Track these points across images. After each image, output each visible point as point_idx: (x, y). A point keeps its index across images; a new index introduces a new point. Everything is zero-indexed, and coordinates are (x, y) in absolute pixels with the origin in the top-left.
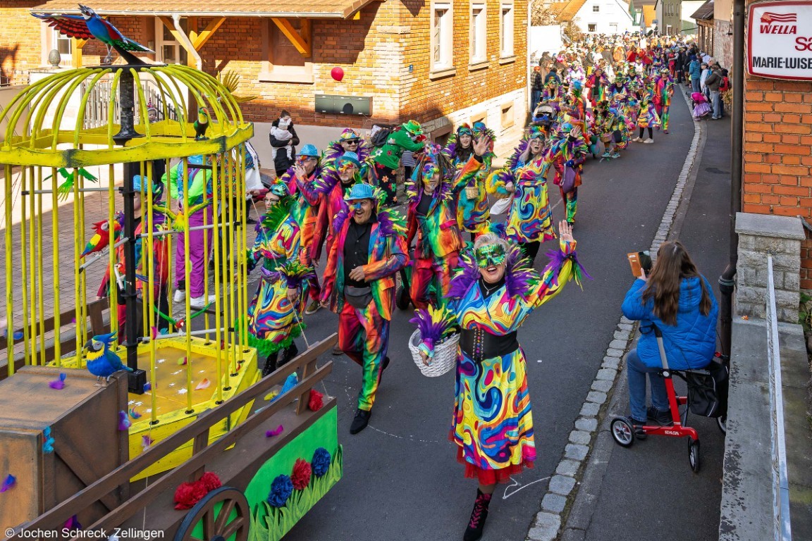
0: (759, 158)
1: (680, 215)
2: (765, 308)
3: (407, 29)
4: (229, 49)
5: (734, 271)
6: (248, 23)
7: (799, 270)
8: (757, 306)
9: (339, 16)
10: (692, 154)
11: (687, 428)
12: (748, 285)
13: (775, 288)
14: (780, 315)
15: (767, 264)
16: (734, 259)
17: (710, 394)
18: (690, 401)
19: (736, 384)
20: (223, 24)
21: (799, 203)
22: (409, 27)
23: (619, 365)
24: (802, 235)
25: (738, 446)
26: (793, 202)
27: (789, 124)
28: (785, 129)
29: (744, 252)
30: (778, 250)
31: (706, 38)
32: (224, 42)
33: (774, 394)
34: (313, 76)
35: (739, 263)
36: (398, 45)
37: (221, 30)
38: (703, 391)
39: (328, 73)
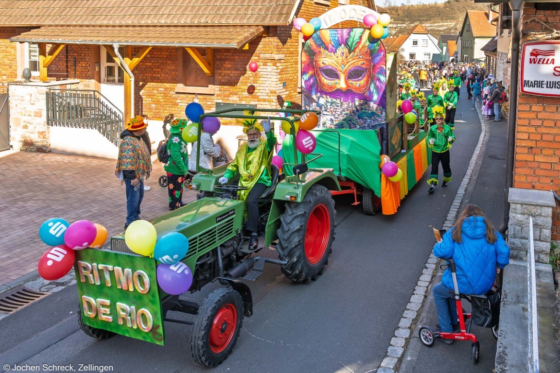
0: (526, 150)
1: (471, 189)
2: (527, 253)
3: (282, 56)
4: (154, 70)
5: (506, 228)
6: (168, 51)
7: (550, 227)
8: (521, 252)
9: (234, 46)
10: (479, 145)
11: (470, 334)
12: (515, 238)
13: (534, 240)
14: (537, 258)
15: (529, 223)
16: (507, 219)
17: (486, 312)
18: (474, 316)
19: (506, 306)
20: (150, 51)
21: (552, 181)
22: (284, 55)
23: (426, 292)
24: (554, 204)
25: (506, 348)
26: (548, 180)
27: (547, 127)
28: (544, 130)
29: (514, 215)
30: (537, 214)
31: (491, 65)
32: (151, 64)
33: (531, 312)
34: (214, 89)
35: (510, 222)
36: (275, 68)
37: (149, 56)
38: (482, 309)
39: (225, 87)
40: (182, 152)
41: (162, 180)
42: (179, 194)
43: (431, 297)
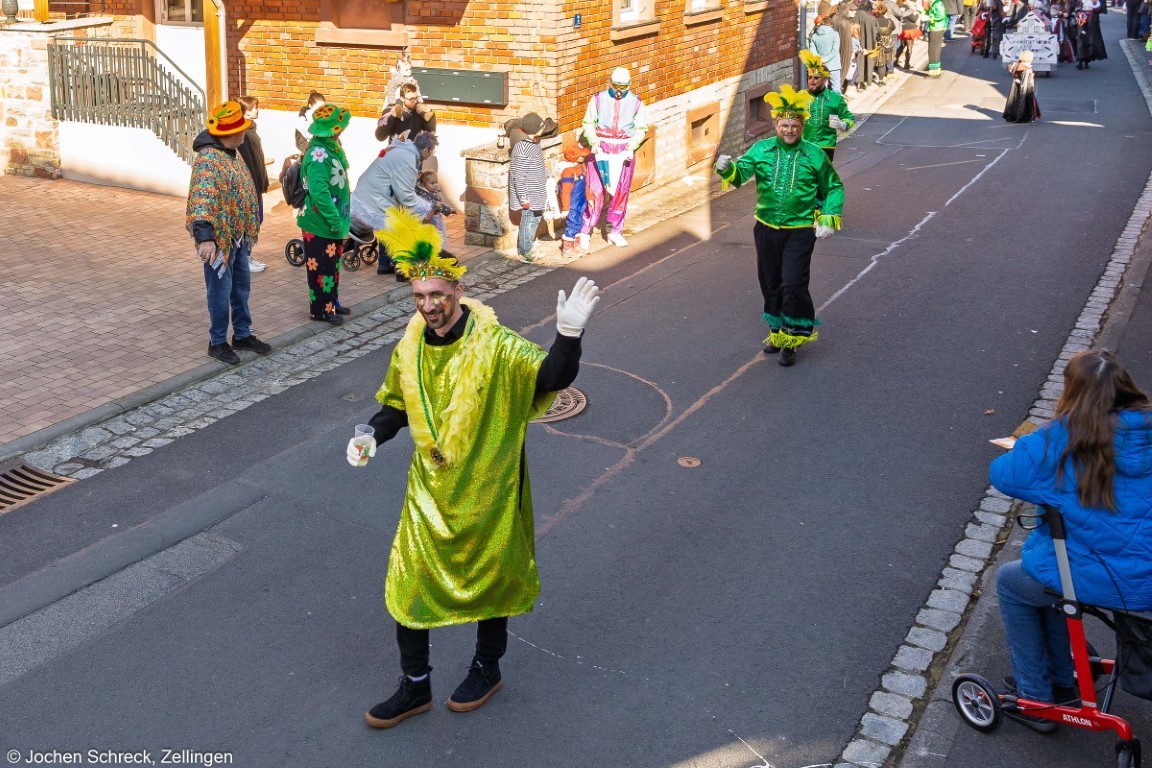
11: (1111, 716)
18: (1121, 669)
23: (976, 586)
34: (406, 35)
39: (431, 29)
40: (334, 183)
41: (292, 249)
42: (332, 284)
43: (990, 602)
